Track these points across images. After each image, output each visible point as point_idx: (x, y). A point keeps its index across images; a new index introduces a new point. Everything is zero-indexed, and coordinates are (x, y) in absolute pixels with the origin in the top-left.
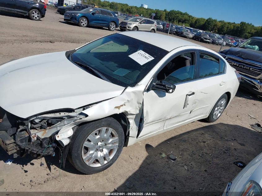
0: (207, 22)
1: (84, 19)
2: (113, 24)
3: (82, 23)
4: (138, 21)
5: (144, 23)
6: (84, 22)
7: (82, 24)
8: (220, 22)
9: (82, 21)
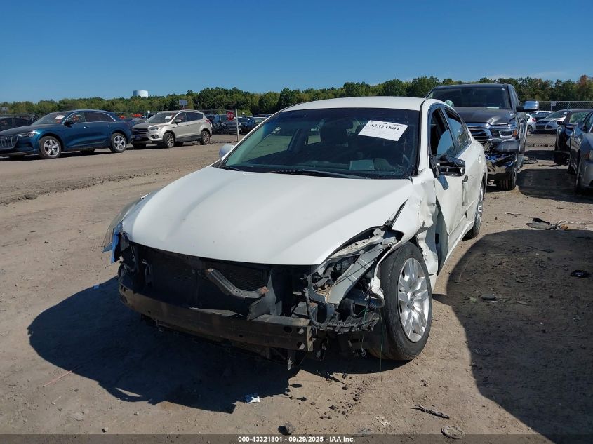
0: (283, 98)
1: (51, 141)
2: (119, 137)
3: (47, 149)
4: (169, 120)
5: (183, 121)
6: (53, 147)
7: (49, 153)
8: (306, 93)
9: (46, 145)
